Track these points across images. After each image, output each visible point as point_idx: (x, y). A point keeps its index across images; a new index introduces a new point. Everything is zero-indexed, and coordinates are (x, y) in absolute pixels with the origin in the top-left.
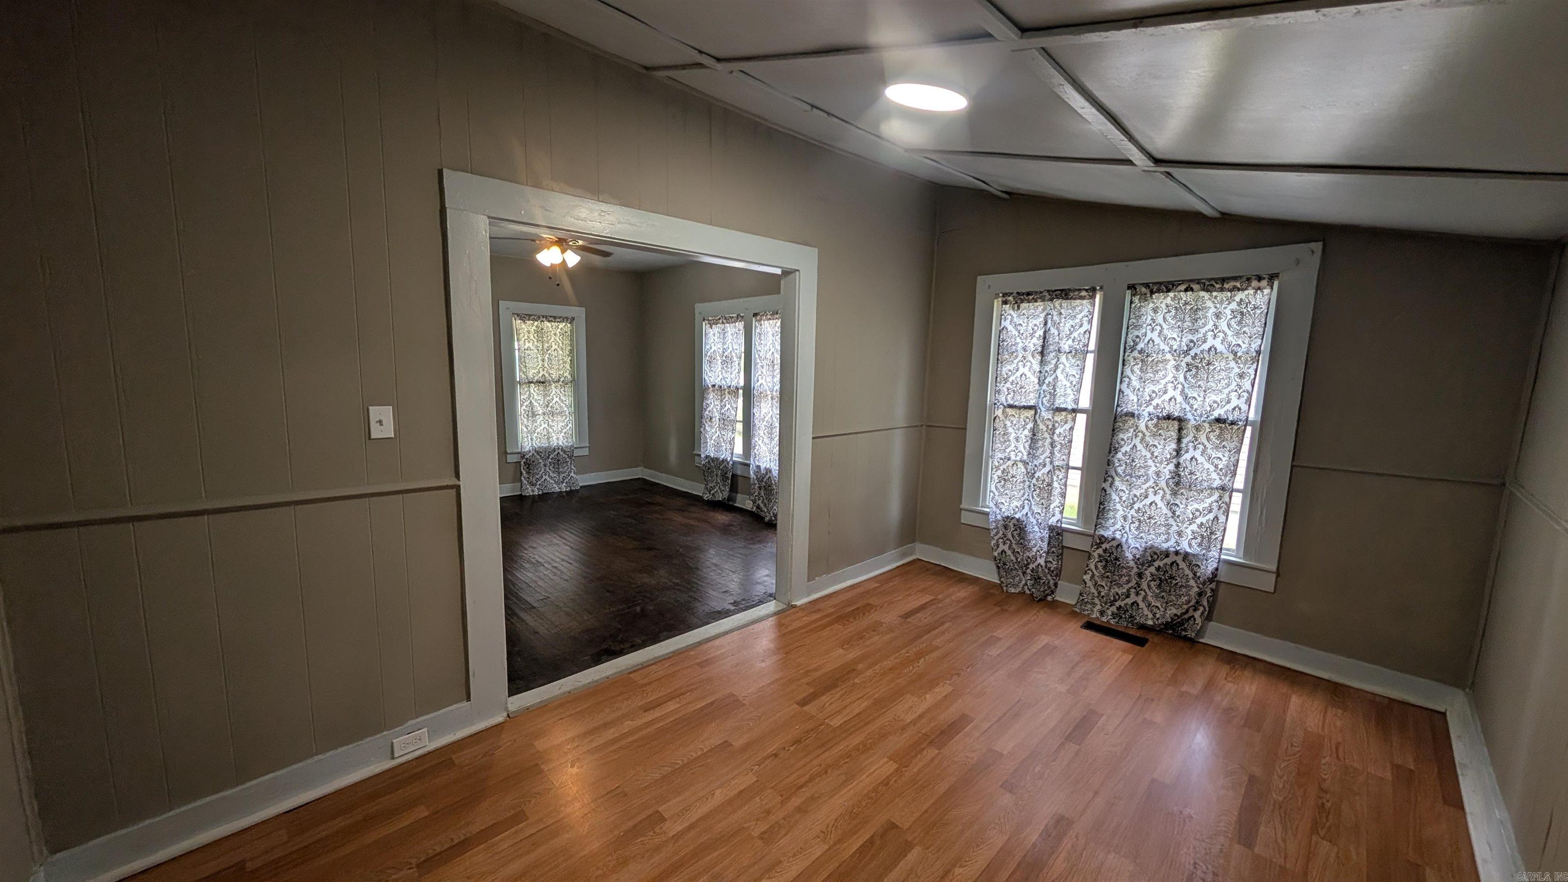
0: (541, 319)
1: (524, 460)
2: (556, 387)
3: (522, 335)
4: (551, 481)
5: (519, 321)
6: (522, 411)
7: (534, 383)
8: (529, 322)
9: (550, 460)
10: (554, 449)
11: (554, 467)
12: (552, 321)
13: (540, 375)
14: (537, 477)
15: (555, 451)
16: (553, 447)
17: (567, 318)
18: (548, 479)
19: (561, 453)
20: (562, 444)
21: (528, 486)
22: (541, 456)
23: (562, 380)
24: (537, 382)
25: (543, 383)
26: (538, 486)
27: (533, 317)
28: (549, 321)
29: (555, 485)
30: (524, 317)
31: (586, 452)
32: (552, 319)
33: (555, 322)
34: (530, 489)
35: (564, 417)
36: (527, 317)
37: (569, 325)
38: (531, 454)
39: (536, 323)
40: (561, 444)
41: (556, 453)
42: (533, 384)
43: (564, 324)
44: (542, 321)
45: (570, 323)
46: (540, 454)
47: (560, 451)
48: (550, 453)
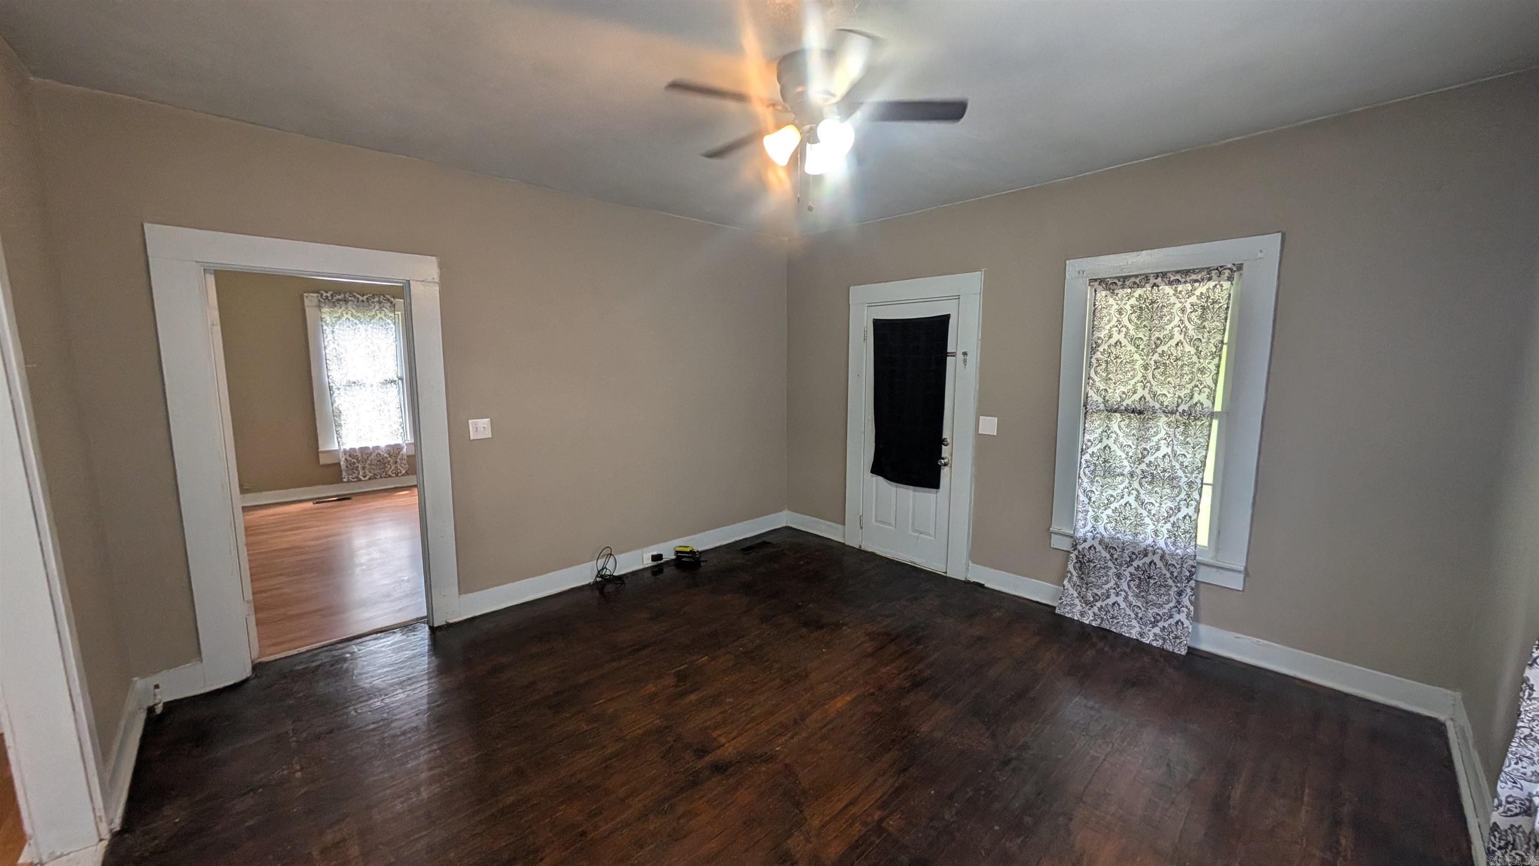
0: (1152, 281)
1: (1076, 552)
2: (1169, 424)
3: (1106, 319)
4: (1128, 612)
5: (1104, 293)
6: (1083, 462)
7: (1121, 412)
8: (1121, 292)
9: (1131, 569)
10: (1145, 550)
11: (1138, 587)
12: (1178, 281)
13: (1136, 397)
14: (1095, 591)
15: (1146, 555)
16: (1143, 545)
17: (1220, 270)
18: (1123, 605)
19: (1160, 564)
20: (1163, 546)
21: (1077, 601)
22: (1112, 555)
23: (1180, 409)
24: (1126, 410)
25: (1140, 413)
26: (1096, 609)
27: (1133, 280)
28: (1170, 283)
29: (1134, 623)
30: (1110, 284)
31: (1236, 582)
32: (1178, 277)
33: (1186, 282)
34: (1079, 608)
35: (1176, 490)
36: (1119, 283)
37: (1226, 284)
38: (1087, 545)
39: (1139, 292)
40: (1161, 543)
41: (1147, 560)
42: (1118, 415)
43: (1211, 284)
44: (1155, 285)
45: (1230, 279)
46: (1113, 551)
47: (1156, 559)
48: (1134, 557)
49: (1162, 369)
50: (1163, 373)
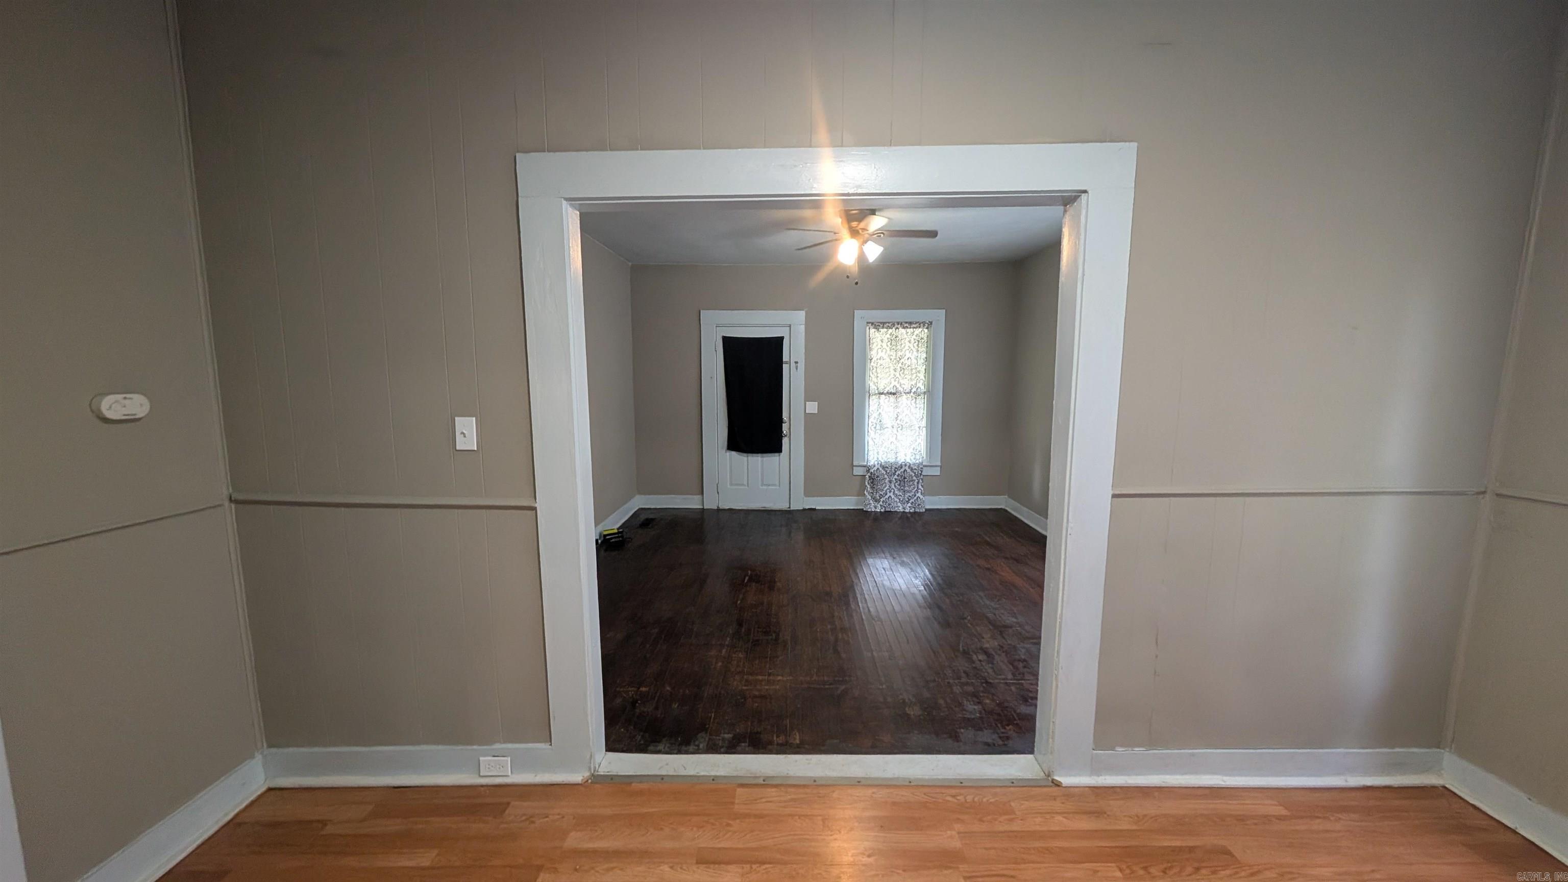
0: (896, 326)
1: (869, 474)
2: (907, 399)
3: (875, 345)
4: (896, 499)
5: (874, 330)
6: (870, 423)
7: (885, 394)
8: (883, 331)
9: (896, 477)
10: (901, 465)
11: (899, 485)
12: (907, 327)
13: (892, 386)
14: (881, 493)
15: (901, 468)
16: (900, 463)
17: (924, 323)
18: (893, 497)
19: (908, 470)
20: (910, 461)
21: (871, 502)
22: (886, 471)
23: (913, 391)
24: (887, 393)
25: (894, 394)
26: (881, 503)
27: (887, 324)
28: (904, 328)
29: (899, 504)
30: (877, 325)
31: (937, 471)
32: (907, 325)
33: (910, 328)
34: (873, 504)
35: (914, 431)
36: (881, 326)
37: (926, 331)
38: (875, 468)
39: (890, 331)
40: (908, 460)
41: (902, 470)
42: (883, 396)
43: (920, 330)
44: (897, 328)
45: (927, 328)
46: (886, 469)
47: (907, 468)
48: (896, 470)
49: (902, 371)
50: (903, 373)
